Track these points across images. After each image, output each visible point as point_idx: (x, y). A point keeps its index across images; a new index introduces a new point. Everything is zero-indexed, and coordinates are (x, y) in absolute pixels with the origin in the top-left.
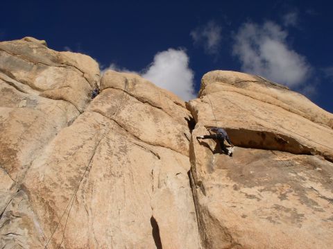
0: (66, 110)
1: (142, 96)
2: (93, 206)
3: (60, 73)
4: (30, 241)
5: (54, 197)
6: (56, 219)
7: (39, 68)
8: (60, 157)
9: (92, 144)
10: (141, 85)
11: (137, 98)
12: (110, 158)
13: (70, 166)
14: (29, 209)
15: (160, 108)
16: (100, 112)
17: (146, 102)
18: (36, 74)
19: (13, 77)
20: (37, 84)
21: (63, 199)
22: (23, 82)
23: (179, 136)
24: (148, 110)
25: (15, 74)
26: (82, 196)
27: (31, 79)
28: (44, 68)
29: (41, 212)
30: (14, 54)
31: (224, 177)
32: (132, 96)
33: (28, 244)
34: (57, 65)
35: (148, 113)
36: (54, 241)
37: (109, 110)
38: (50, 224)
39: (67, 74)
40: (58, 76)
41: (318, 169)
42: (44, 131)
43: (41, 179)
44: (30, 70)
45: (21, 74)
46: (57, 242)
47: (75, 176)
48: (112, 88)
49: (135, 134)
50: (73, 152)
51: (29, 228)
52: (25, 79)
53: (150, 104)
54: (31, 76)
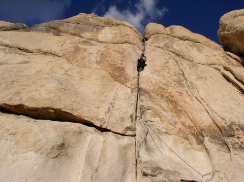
1: (182, 36)
2: (202, 97)
4: (164, 126)
5: (171, 93)
6: (179, 108)
7: (98, 29)
15: (199, 42)
16: (159, 47)
23: (224, 57)
29: (164, 104)
33: (163, 128)
36: (183, 124)
38: (175, 112)
46: (187, 124)
51: (160, 117)
54: (95, 35)
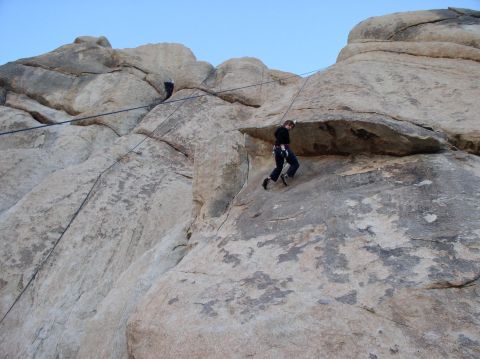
0: (93, 139)
3: (112, 81)
11: (221, 97)
12: (109, 207)
17: (237, 100)
18: (77, 91)
19: (44, 103)
22: (58, 108)
24: (235, 113)
25: (48, 98)
26: (34, 276)
27: (69, 100)
28: (91, 79)
30: (51, 68)
31: (231, 222)
34: (110, 69)
35: (235, 118)
37: (162, 126)
39: (119, 81)
44: (69, 87)
45: (56, 96)
47: (34, 246)
48: (186, 88)
52: (61, 103)
53: (242, 103)
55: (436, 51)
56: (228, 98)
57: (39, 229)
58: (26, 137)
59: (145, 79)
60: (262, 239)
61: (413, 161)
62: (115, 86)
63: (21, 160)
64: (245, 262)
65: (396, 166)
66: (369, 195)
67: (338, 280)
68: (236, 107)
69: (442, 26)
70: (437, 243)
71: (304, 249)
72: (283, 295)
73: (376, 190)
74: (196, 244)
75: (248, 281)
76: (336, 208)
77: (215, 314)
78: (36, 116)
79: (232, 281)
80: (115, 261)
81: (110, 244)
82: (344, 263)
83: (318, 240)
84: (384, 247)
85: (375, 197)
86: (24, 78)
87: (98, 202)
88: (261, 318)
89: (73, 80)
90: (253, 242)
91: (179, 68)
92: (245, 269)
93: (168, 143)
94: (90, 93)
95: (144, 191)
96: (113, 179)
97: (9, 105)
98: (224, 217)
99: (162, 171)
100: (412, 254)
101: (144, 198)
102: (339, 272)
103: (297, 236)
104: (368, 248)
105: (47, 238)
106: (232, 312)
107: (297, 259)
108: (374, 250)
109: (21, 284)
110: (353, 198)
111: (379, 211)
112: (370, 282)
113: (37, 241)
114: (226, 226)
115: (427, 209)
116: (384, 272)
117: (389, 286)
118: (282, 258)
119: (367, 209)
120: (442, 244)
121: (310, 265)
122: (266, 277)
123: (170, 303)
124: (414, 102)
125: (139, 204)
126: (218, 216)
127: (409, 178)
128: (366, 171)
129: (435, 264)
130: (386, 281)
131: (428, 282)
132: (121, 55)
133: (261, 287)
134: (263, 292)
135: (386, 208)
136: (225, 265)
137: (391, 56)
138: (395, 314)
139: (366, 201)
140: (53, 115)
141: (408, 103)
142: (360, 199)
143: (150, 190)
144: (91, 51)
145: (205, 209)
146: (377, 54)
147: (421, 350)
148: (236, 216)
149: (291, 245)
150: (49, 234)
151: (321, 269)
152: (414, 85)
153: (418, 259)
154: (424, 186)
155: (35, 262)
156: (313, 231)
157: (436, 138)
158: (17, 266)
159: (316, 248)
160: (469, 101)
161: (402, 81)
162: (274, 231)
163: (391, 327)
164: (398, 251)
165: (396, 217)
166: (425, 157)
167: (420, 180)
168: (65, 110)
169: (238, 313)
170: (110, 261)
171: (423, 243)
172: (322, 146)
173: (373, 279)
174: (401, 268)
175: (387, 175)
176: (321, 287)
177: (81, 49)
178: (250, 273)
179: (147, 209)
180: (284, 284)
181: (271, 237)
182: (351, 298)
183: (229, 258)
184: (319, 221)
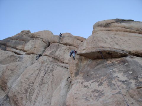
0: (33, 58)
3: (34, 42)
8: (23, 81)
9: (37, 71)
10: (65, 38)
11: (64, 44)
13: (26, 84)
14: (10, 105)
17: (68, 45)
18: (25, 45)
19: (17, 49)
20: (25, 49)
21: (21, 99)
22: (20, 50)
24: (68, 48)
25: (17, 48)
26: (29, 95)
27: (23, 48)
28: (28, 42)
30: (17, 40)
31: (81, 78)
32: (62, 44)
34: (33, 39)
35: (68, 50)
37: (50, 53)
39: (36, 42)
40: (33, 43)
41: (126, 64)
42: (20, 70)
43: (14, 92)
44: (22, 44)
45: (20, 47)
47: (27, 88)
48: (54, 42)
49: (62, 61)
50: (28, 77)
52: (21, 49)
53: (69, 45)
55: (117, 30)
56: (66, 44)
57: (28, 83)
58: (14, 59)
59: (42, 41)
60: (92, 81)
61: (122, 59)
62: (35, 43)
63: (17, 65)
64: (90, 87)
65: (118, 61)
66: (115, 68)
67: (114, 89)
68: (68, 46)
69: (116, 23)
70: (134, 78)
71: (103, 83)
72: (103, 94)
73: (115, 67)
74: (74, 84)
75: (93, 92)
76: (108, 72)
77: (89, 100)
78: (15, 53)
79: (89, 92)
80: (49, 90)
81: (46, 85)
82: (114, 85)
83: (106, 80)
84: (122, 80)
85: (116, 68)
86: (10, 43)
87: (40, 75)
88: (101, 100)
89: (23, 42)
90: (90, 82)
91: (51, 37)
92: (91, 89)
93: (53, 57)
94: (28, 45)
95: (51, 71)
96: (42, 68)
97: (7, 50)
98: (78, 76)
99: (53, 65)
100: (129, 81)
101: (51, 73)
102: (114, 87)
103: (100, 80)
104: (119, 81)
105: (30, 85)
106: (93, 99)
107: (103, 85)
108: (120, 81)
109: (26, 98)
110: (111, 69)
111: (118, 72)
112: (122, 89)
113: (28, 86)
114: (80, 78)
115: (129, 70)
116: (125, 86)
117: (127, 89)
118: (99, 85)
119: (115, 72)
120: (135, 78)
121: (106, 86)
122: (97, 90)
123: (76, 99)
124: (117, 44)
125: (51, 74)
126: (77, 76)
127: (122, 63)
128: (111, 62)
129: (135, 83)
130: (126, 88)
131: (135, 87)
132: (35, 35)
133: (97, 93)
134: (98, 94)
135: (119, 71)
136: (85, 88)
137: (107, 31)
138: (130, 95)
139: (114, 70)
140: (19, 52)
141: (115, 44)
142: (112, 69)
143: (52, 70)
144: (27, 34)
145: (73, 75)
146: (103, 31)
147: (138, 103)
148: (82, 76)
149: (100, 82)
150: (30, 84)
151: (109, 87)
152: (115, 39)
153: (131, 82)
154: (126, 65)
155: (29, 92)
156: (104, 78)
157: (126, 53)
158: (24, 93)
159: (106, 82)
160: (129, 43)
161: (112, 38)
162: (94, 79)
163: (130, 98)
164: (126, 81)
165: (122, 73)
166: (124, 58)
167: (125, 63)
168: (22, 50)
169: (94, 99)
170: (48, 90)
171: (131, 78)
172: (99, 57)
173: (123, 88)
174: (128, 85)
175: (117, 63)
176: (111, 91)
177: (24, 34)
178: (93, 90)
179: (53, 75)
180: (102, 91)
181: (94, 80)
182: (119, 93)
183: (85, 87)
184: (104, 76)
